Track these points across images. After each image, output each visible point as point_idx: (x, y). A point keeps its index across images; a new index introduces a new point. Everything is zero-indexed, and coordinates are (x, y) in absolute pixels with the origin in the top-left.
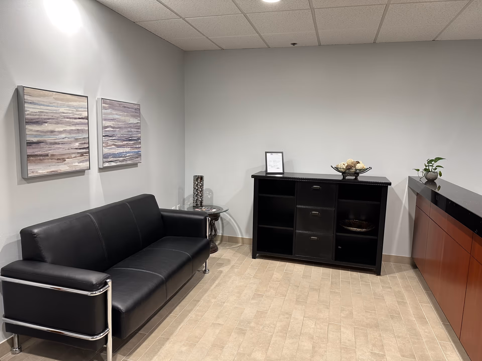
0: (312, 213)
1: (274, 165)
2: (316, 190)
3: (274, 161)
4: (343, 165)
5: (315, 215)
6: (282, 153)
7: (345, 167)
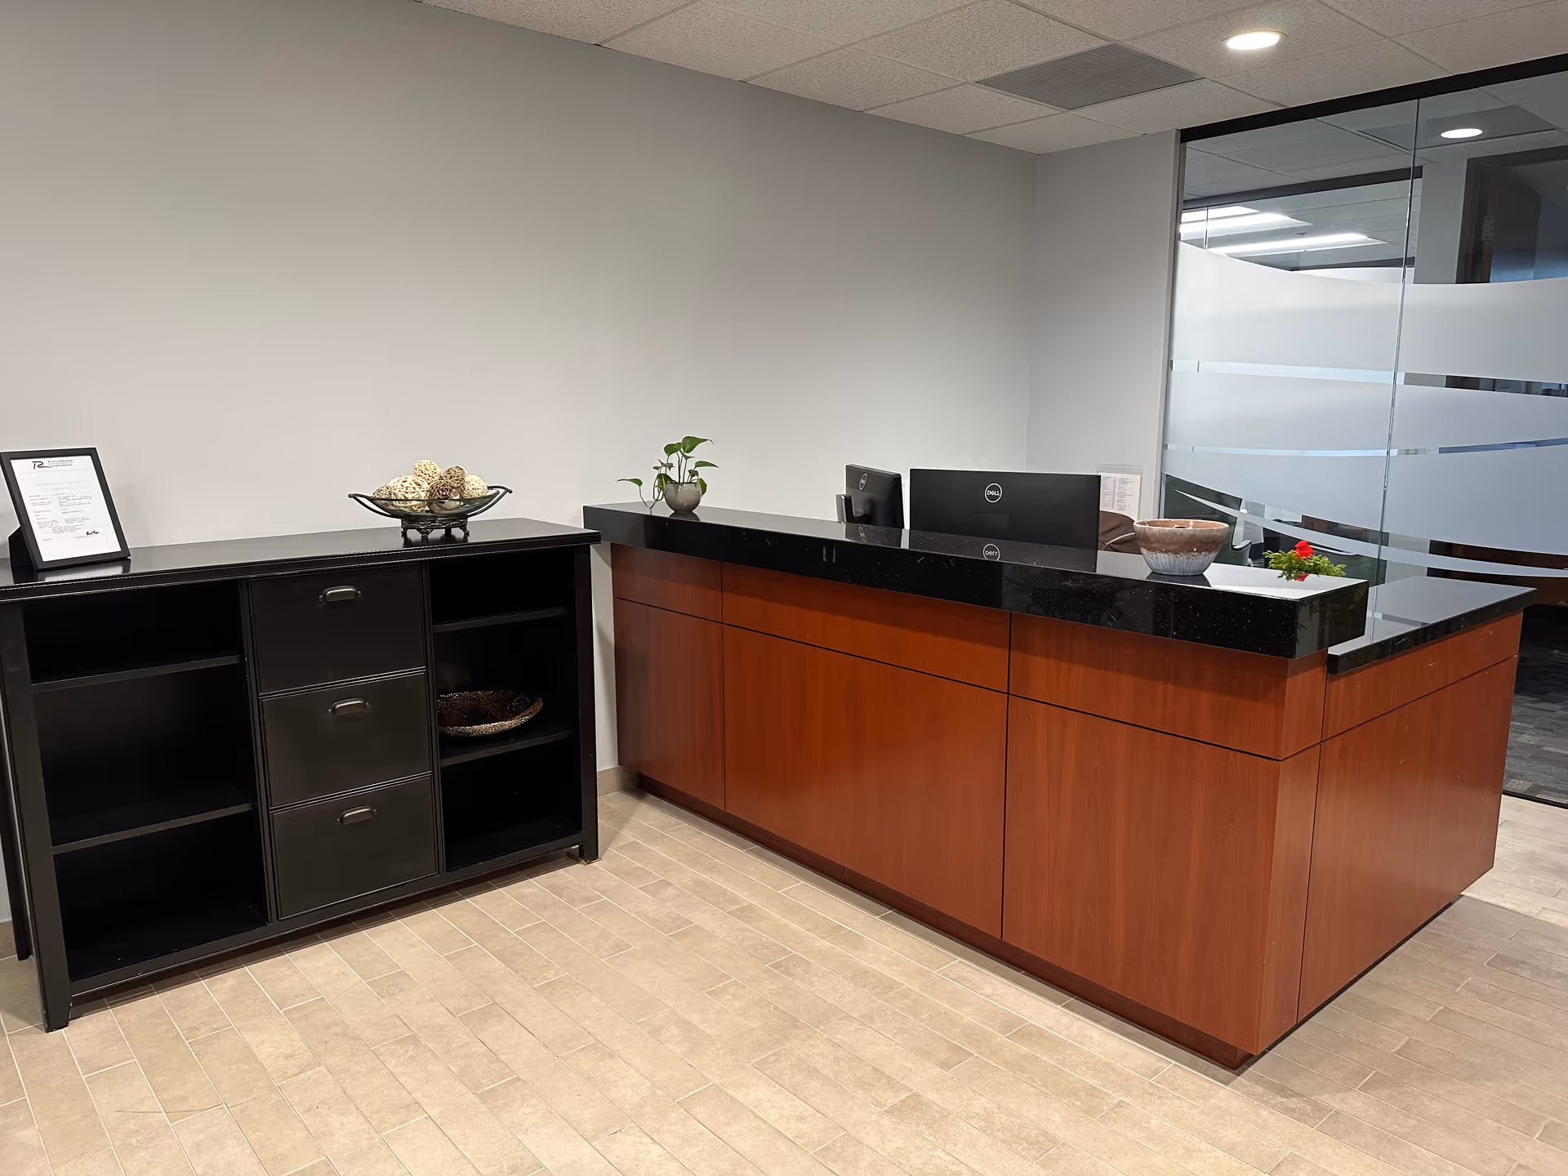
0: (334, 710)
1: (67, 521)
2: (342, 603)
3: (63, 500)
4: (414, 485)
5: (350, 716)
6: (92, 453)
7: (423, 495)
